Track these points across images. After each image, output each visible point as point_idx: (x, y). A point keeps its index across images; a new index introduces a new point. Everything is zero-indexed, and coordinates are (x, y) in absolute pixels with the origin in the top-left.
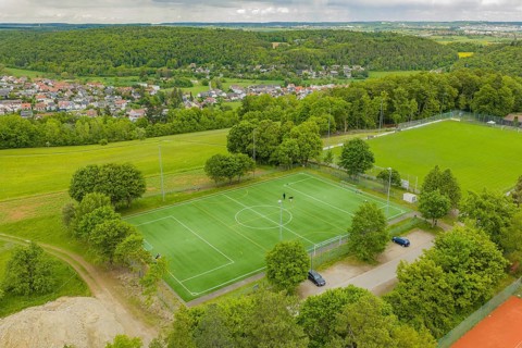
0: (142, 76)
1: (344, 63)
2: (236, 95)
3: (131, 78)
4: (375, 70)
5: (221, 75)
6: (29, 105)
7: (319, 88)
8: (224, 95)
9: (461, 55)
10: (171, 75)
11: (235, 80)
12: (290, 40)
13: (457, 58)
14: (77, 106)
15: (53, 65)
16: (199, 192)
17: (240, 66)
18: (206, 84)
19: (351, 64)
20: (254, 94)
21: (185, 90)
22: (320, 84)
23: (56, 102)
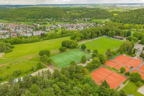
0: (34, 21)
1: (85, 17)
2: (59, 27)
3: (31, 22)
4: (93, 19)
5: (54, 21)
6: (9, 31)
7: (79, 24)
8: (56, 26)
9: (115, 15)
10: (42, 21)
11: (58, 22)
12: (72, 11)
13: (113, 16)
14: (21, 31)
15: (10, 18)
16: (58, 53)
17: (59, 18)
18: (51, 24)
19: (87, 17)
20: (63, 26)
21: (46, 25)
22: (79, 23)
23: (15, 30)
